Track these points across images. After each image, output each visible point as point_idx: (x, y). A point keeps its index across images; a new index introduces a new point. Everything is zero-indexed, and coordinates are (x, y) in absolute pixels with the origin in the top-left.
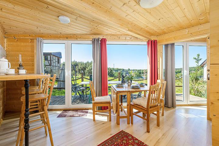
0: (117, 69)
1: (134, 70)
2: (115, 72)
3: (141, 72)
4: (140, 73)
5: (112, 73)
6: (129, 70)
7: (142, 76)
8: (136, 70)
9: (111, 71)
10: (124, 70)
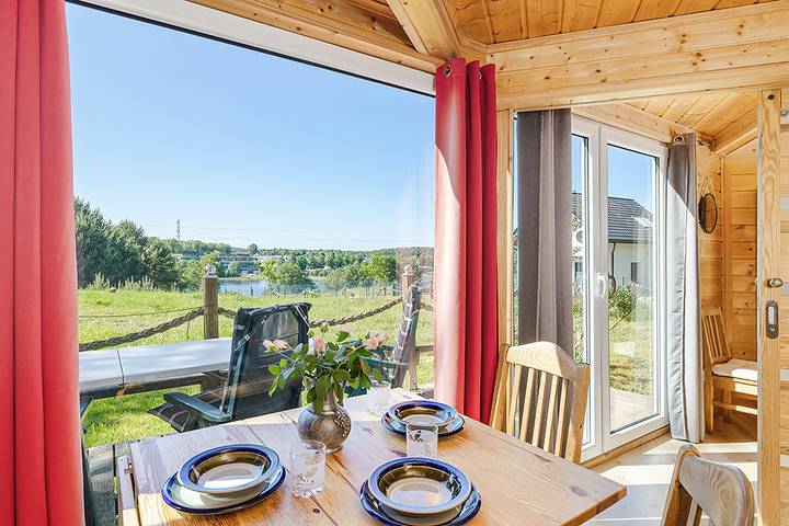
0: (197, 247)
1: (275, 252)
2: (181, 262)
3: (306, 262)
4: (303, 265)
5: (171, 265)
6: (255, 250)
7: (310, 277)
8: (287, 252)
9: (164, 253)
10: (228, 250)
